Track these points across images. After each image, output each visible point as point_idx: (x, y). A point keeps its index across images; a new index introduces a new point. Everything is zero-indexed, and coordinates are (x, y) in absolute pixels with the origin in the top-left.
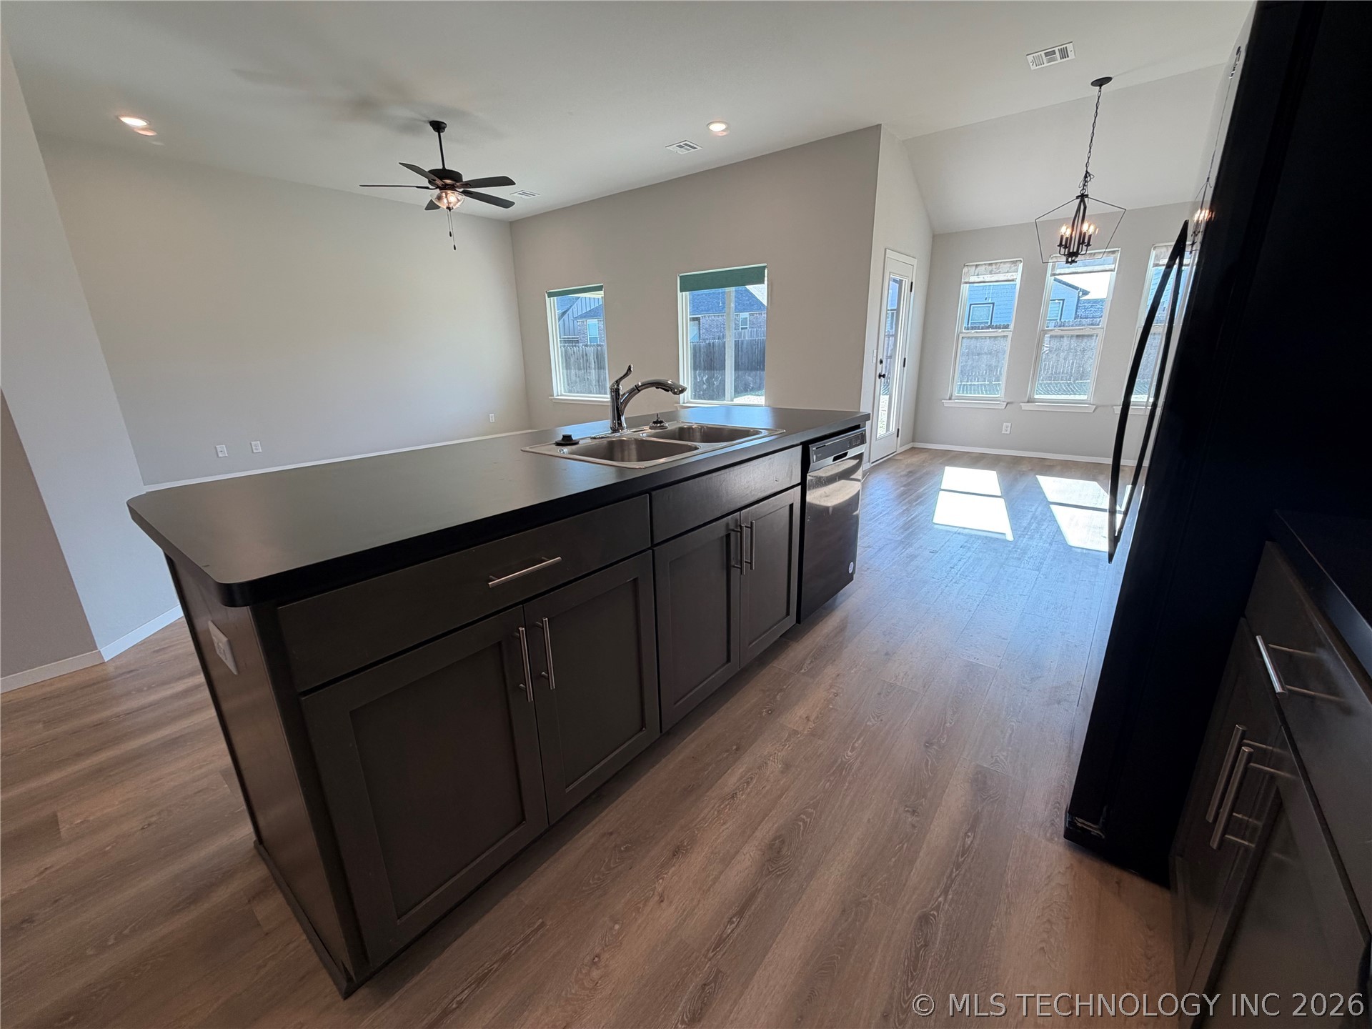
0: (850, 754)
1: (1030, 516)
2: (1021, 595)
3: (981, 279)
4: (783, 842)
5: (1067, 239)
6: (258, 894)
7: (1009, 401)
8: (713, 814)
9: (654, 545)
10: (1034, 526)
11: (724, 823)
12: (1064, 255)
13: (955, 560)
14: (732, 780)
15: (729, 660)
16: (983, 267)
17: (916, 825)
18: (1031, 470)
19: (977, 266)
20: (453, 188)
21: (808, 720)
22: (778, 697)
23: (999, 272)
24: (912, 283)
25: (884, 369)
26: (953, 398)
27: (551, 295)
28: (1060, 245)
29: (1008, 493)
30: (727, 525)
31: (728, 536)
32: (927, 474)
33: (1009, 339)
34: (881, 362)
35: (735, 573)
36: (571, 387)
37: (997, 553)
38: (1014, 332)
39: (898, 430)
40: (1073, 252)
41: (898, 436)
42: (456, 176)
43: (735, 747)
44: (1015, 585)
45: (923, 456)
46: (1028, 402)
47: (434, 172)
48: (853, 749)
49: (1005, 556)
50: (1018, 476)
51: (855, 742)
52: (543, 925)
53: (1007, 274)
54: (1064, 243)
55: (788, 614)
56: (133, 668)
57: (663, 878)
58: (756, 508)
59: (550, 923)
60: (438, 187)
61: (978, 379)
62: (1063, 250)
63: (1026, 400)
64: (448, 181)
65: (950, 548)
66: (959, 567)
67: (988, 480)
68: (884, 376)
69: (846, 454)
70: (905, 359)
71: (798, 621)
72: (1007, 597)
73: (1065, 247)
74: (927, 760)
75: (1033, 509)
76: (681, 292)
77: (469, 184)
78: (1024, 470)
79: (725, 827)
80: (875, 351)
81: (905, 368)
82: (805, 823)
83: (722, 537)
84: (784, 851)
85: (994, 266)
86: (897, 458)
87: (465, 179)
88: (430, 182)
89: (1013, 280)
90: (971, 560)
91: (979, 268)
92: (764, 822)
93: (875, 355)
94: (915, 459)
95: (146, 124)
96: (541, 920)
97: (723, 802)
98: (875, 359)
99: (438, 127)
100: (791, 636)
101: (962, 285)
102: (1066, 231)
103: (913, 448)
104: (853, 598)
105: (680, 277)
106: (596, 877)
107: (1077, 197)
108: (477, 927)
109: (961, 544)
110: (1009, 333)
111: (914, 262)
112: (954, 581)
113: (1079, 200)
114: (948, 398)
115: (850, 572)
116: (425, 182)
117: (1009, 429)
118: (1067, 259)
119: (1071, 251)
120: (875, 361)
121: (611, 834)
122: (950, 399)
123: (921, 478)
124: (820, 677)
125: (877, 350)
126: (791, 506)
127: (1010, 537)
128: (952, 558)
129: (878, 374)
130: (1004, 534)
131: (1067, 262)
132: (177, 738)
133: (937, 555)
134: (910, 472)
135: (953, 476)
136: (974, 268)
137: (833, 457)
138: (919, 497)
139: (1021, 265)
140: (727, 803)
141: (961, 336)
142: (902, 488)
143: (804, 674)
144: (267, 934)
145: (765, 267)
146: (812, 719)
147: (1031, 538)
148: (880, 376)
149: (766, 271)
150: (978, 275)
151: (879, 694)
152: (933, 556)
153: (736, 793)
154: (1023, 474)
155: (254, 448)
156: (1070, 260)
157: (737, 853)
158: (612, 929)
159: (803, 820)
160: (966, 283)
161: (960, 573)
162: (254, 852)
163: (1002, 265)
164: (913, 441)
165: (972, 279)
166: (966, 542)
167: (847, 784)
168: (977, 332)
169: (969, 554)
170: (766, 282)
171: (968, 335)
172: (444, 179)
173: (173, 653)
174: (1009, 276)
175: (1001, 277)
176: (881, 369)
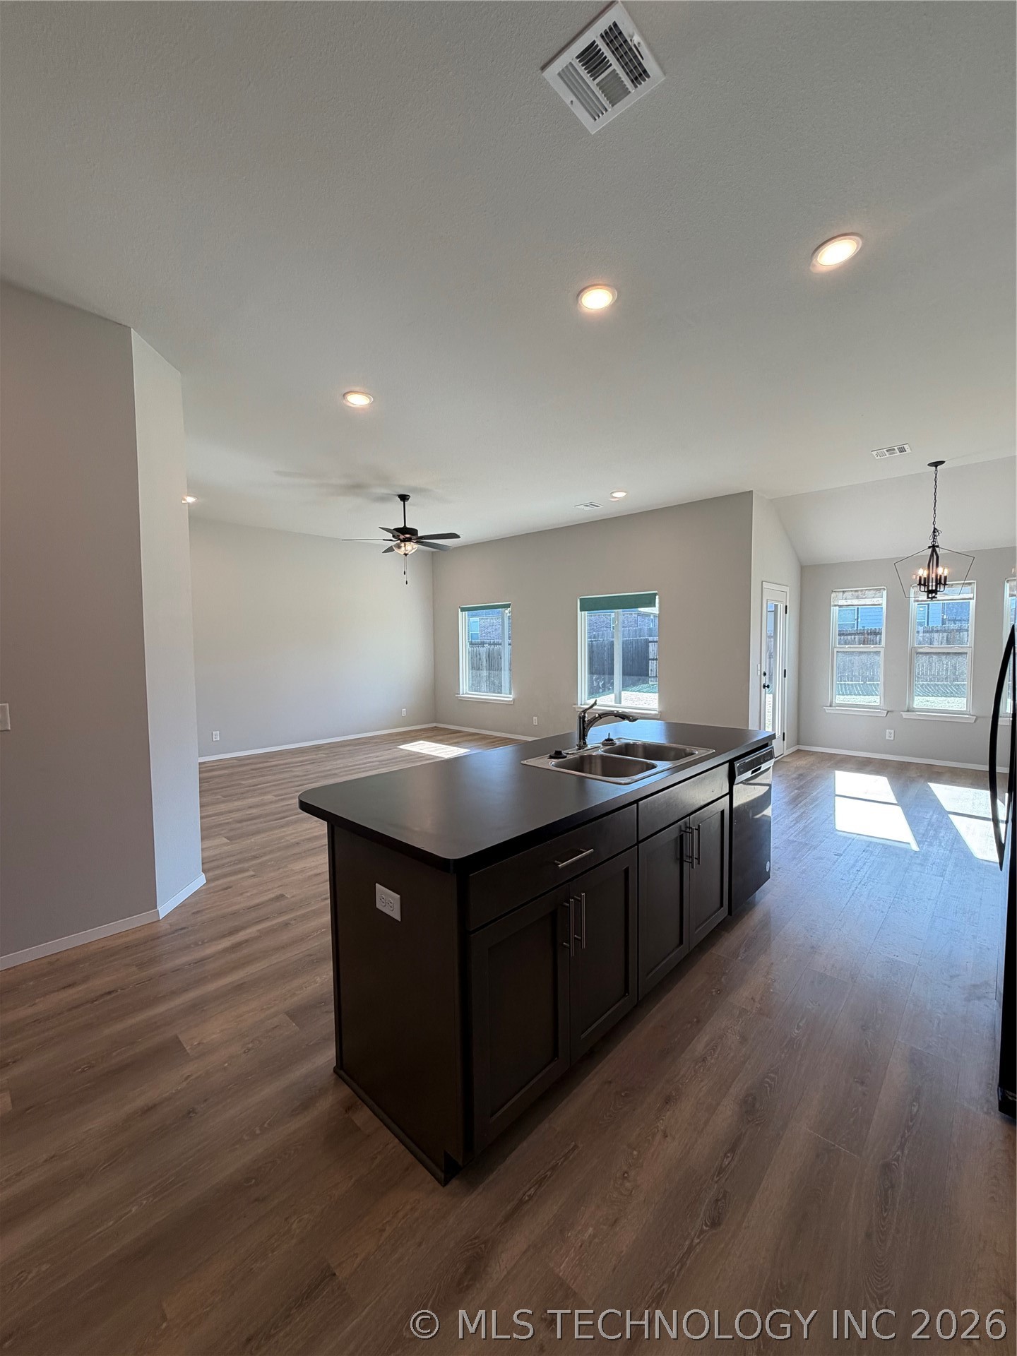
0: (796, 1031)
1: (926, 823)
2: (929, 899)
3: (849, 602)
4: (755, 1099)
5: (925, 578)
6: (349, 1108)
7: (889, 709)
8: (691, 1073)
9: (639, 842)
10: (932, 832)
11: (702, 1081)
12: (925, 591)
13: (860, 864)
14: (699, 1045)
15: (681, 942)
16: (850, 593)
17: (866, 1093)
18: (921, 776)
19: (844, 592)
20: (409, 540)
21: (754, 1001)
22: (723, 979)
23: (866, 598)
24: (786, 606)
25: (767, 680)
26: (834, 705)
27: (463, 610)
28: (920, 584)
29: (901, 801)
30: (680, 827)
31: (681, 837)
32: (817, 777)
33: (882, 654)
34: (765, 674)
35: (686, 866)
36: (475, 686)
37: (899, 858)
38: (886, 648)
39: (784, 734)
40: (932, 590)
41: (784, 740)
42: (413, 532)
43: (695, 1020)
44: (922, 889)
45: (811, 759)
46: (908, 711)
47: (398, 530)
48: (799, 1028)
49: (907, 861)
50: (908, 783)
51: (800, 1022)
52: (576, 1147)
53: (873, 599)
54: (922, 583)
55: (722, 905)
56: (183, 925)
57: (663, 1119)
58: (700, 814)
59: (582, 1145)
60: (399, 539)
61: (852, 678)
62: (922, 588)
63: (906, 709)
64: (408, 536)
65: (853, 852)
66: (865, 870)
67: (880, 786)
68: (768, 687)
69: (760, 768)
70: (785, 670)
71: (730, 913)
72: (916, 901)
73: (924, 585)
74: (866, 1041)
75: (928, 816)
76: (581, 611)
77: (422, 537)
78: (914, 776)
79: (703, 1084)
80: (759, 665)
81: (786, 678)
82: (770, 1086)
83: (677, 838)
84: (757, 1105)
85: (860, 592)
86: (785, 760)
87: (420, 534)
88: (393, 536)
89: (879, 605)
90: (875, 865)
91: (846, 594)
92: (735, 1082)
93: (759, 668)
94: (803, 762)
95: (194, 500)
96: (573, 1143)
97: (696, 1064)
98: (759, 672)
99: (404, 498)
100: (725, 926)
101: (832, 608)
102: (923, 573)
103: (798, 751)
104: (770, 896)
105: (581, 599)
106: (608, 1114)
107: (929, 547)
108: (525, 1144)
109: (863, 848)
110: (880, 648)
111: (787, 589)
112: (863, 883)
113: (931, 549)
114: (829, 705)
115: (767, 870)
116: (390, 536)
117: (892, 735)
118: (928, 595)
119: (930, 588)
120: (759, 674)
121: (610, 1082)
122: (831, 706)
123: (812, 781)
124: (756, 964)
125: (761, 663)
126: (723, 812)
127: (915, 847)
128: (857, 861)
129: (762, 685)
130: (909, 843)
131: (928, 597)
132: (242, 984)
133: (842, 858)
134: (801, 775)
135: (845, 781)
136: (841, 593)
137: (751, 771)
138: (813, 800)
139: (885, 593)
140: (700, 1064)
141: (836, 650)
142: (796, 791)
143: (742, 960)
144: (368, 1136)
145: (655, 594)
146: (757, 1000)
147: (931, 844)
148: (764, 686)
149: (657, 597)
150: (846, 599)
151: (813, 982)
152: (838, 859)
153: (706, 1057)
154: (912, 780)
155: (214, 737)
156: (930, 596)
157: (718, 1104)
158: (632, 1154)
159: (768, 1083)
160: (835, 606)
161: (867, 875)
162: (335, 1076)
163: (867, 592)
164: (798, 743)
165: (841, 602)
166: (868, 846)
167: (800, 1056)
168: (850, 648)
169: (872, 858)
170: (657, 604)
171: (842, 650)
172: (405, 534)
173: (209, 916)
174: (875, 601)
175: (868, 601)
176: (765, 680)
